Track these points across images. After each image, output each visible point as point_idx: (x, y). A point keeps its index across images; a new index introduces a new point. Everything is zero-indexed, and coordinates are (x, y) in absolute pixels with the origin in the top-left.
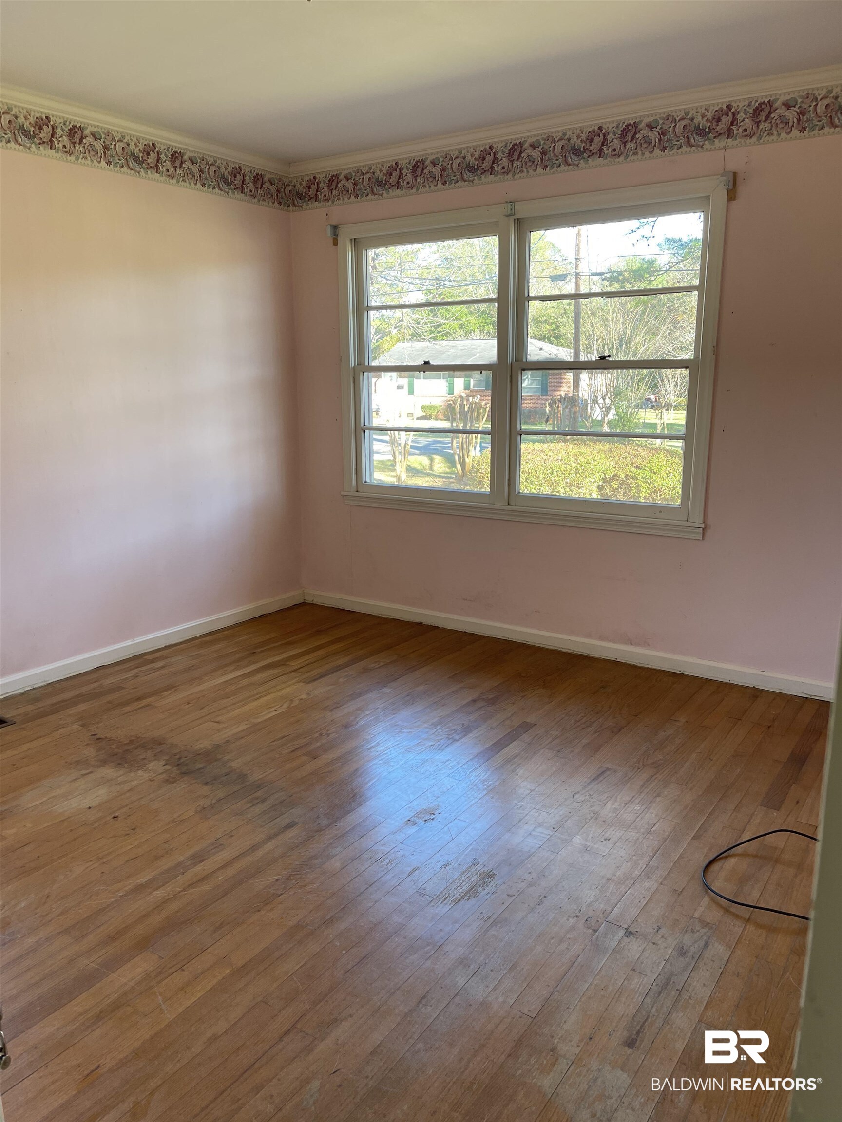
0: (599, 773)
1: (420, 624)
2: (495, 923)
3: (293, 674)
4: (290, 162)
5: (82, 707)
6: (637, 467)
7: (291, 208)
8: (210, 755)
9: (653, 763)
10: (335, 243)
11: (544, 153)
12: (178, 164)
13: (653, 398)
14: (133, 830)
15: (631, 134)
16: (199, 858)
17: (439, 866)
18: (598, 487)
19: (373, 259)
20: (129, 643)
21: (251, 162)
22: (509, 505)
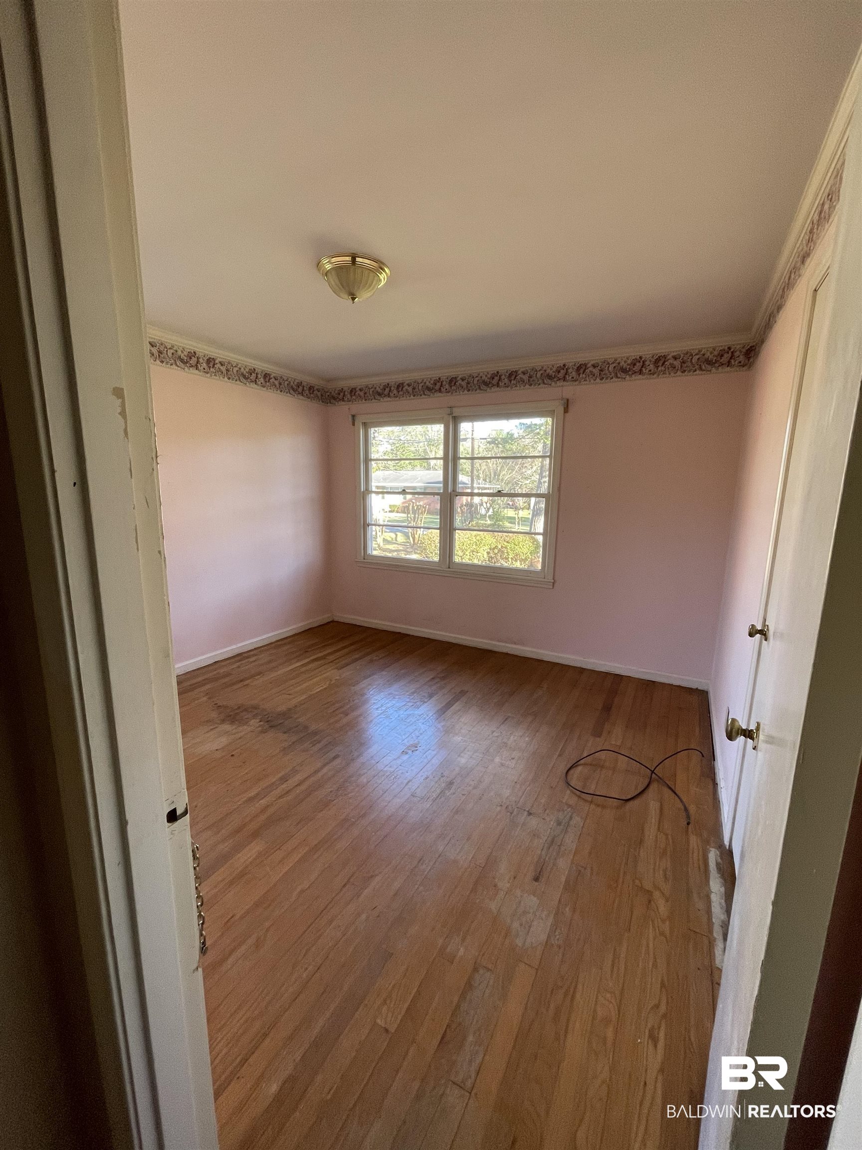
0: (504, 719)
1: (400, 633)
2: (457, 812)
3: (331, 664)
4: (329, 380)
5: (208, 687)
6: (507, 542)
7: (329, 404)
8: (286, 715)
9: (532, 712)
10: (354, 424)
11: (468, 383)
12: (267, 380)
13: (511, 503)
14: (244, 763)
15: (514, 376)
16: (284, 779)
17: (422, 779)
18: (487, 552)
19: (374, 433)
20: (234, 647)
21: (307, 380)
22: (449, 568)
